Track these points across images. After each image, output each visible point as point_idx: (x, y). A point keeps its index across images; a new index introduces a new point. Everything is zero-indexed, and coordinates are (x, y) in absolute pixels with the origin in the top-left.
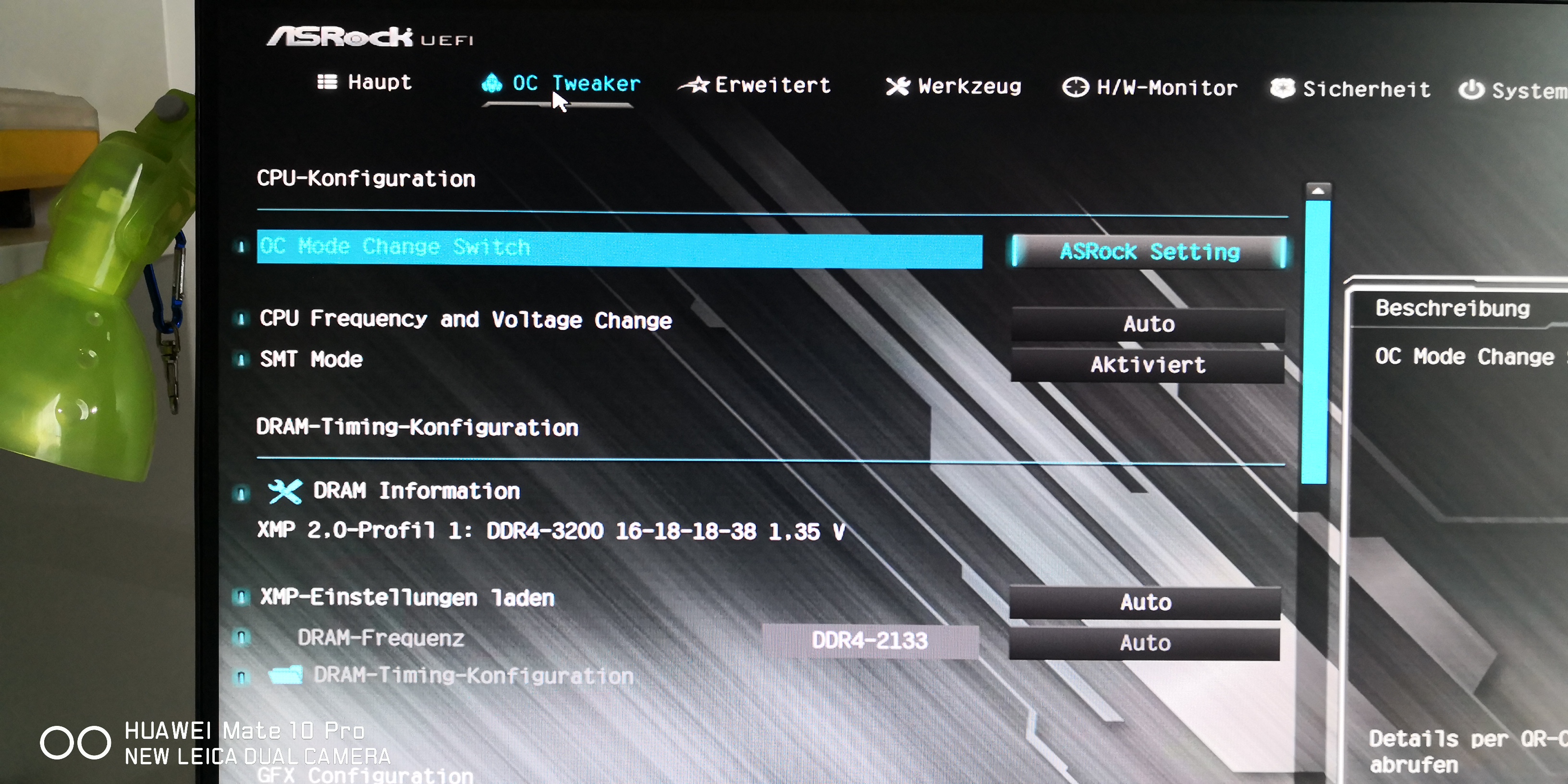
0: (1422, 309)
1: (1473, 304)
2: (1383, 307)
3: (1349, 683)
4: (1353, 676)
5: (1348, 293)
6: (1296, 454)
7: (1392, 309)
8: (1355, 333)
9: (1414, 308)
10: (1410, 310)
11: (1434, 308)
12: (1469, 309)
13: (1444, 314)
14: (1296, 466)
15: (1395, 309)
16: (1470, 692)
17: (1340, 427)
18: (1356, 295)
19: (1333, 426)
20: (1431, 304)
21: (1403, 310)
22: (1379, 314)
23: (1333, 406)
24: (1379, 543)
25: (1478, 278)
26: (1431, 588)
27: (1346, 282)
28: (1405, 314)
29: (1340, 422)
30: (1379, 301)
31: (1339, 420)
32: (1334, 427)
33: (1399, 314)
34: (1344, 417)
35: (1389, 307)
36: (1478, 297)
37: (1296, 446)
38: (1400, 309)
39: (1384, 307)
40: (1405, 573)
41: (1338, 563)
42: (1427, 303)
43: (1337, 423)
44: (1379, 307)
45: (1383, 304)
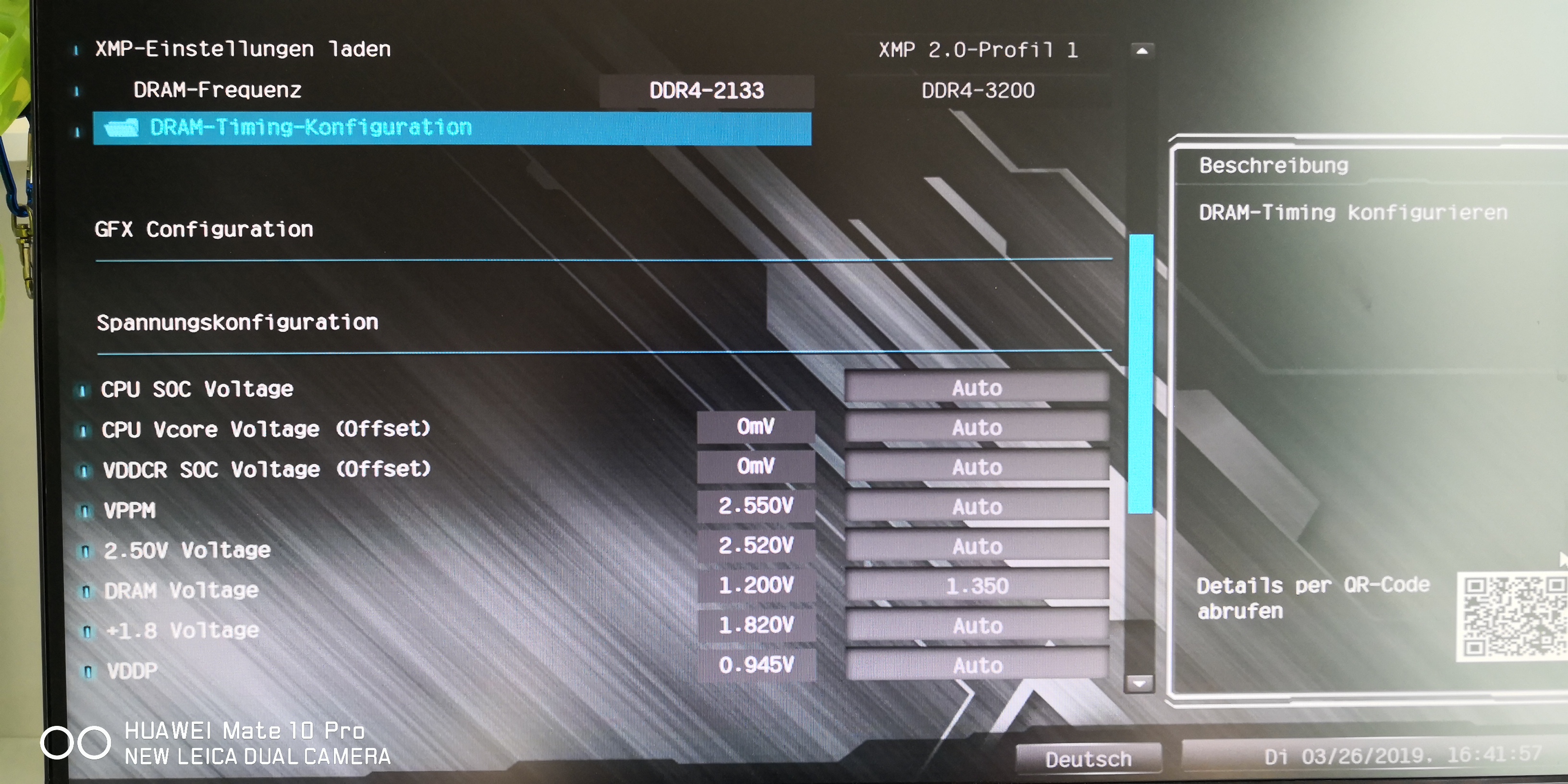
0: (1244, 167)
1: (1293, 162)
2: (1206, 165)
3: (1176, 531)
4: (1180, 526)
5: (1172, 150)
6: (1123, 308)
7: (1215, 166)
8: (1178, 190)
9: (1236, 166)
10: (1232, 167)
11: (1256, 165)
12: (1290, 166)
13: (1266, 171)
14: (1123, 321)
15: (1218, 167)
16: (1294, 540)
17: (1166, 282)
18: (1179, 152)
19: (1159, 281)
20: (1253, 162)
21: (1226, 168)
22: (1202, 171)
23: (1159, 262)
24: (1205, 396)
25: (1298, 136)
26: (1255, 438)
27: (1170, 140)
28: (1228, 171)
29: (1165, 277)
30: (1203, 159)
31: (1164, 275)
32: (1159, 284)
33: (1222, 171)
34: (1170, 273)
35: (1212, 164)
36: (1297, 154)
37: (1123, 301)
38: (1223, 166)
39: (1208, 165)
40: (1230, 424)
41: (1164, 414)
42: (1249, 160)
43: (1162, 277)
44: (1203, 165)
45: (1206, 161)
